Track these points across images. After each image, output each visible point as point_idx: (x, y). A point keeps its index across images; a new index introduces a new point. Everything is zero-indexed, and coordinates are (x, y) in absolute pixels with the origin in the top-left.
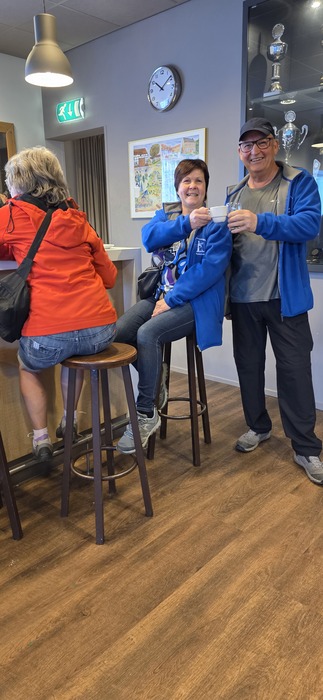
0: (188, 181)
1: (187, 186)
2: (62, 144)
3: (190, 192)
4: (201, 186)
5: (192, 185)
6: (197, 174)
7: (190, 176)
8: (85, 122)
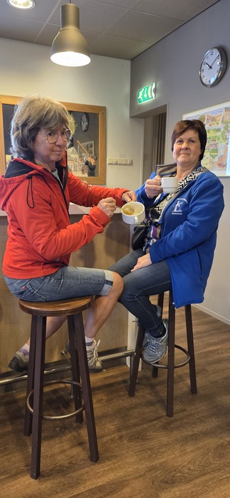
0: (181, 141)
1: (179, 146)
2: (143, 120)
3: (181, 152)
4: (195, 147)
5: (184, 145)
6: (191, 134)
7: (182, 137)
8: (155, 102)
